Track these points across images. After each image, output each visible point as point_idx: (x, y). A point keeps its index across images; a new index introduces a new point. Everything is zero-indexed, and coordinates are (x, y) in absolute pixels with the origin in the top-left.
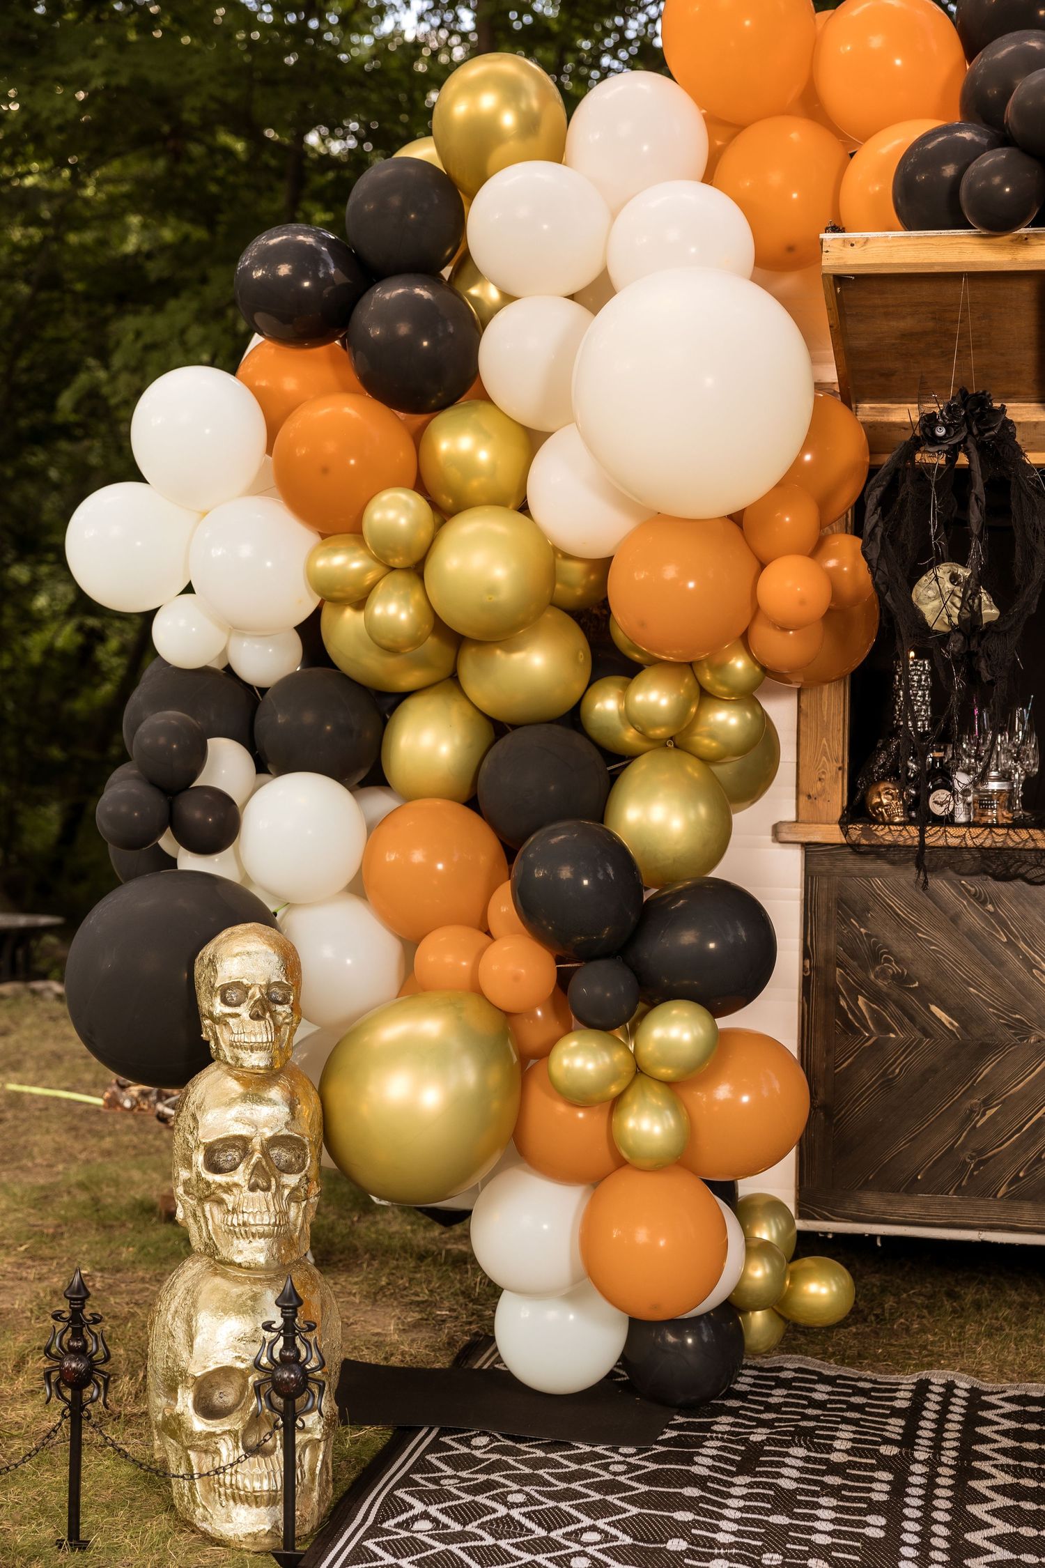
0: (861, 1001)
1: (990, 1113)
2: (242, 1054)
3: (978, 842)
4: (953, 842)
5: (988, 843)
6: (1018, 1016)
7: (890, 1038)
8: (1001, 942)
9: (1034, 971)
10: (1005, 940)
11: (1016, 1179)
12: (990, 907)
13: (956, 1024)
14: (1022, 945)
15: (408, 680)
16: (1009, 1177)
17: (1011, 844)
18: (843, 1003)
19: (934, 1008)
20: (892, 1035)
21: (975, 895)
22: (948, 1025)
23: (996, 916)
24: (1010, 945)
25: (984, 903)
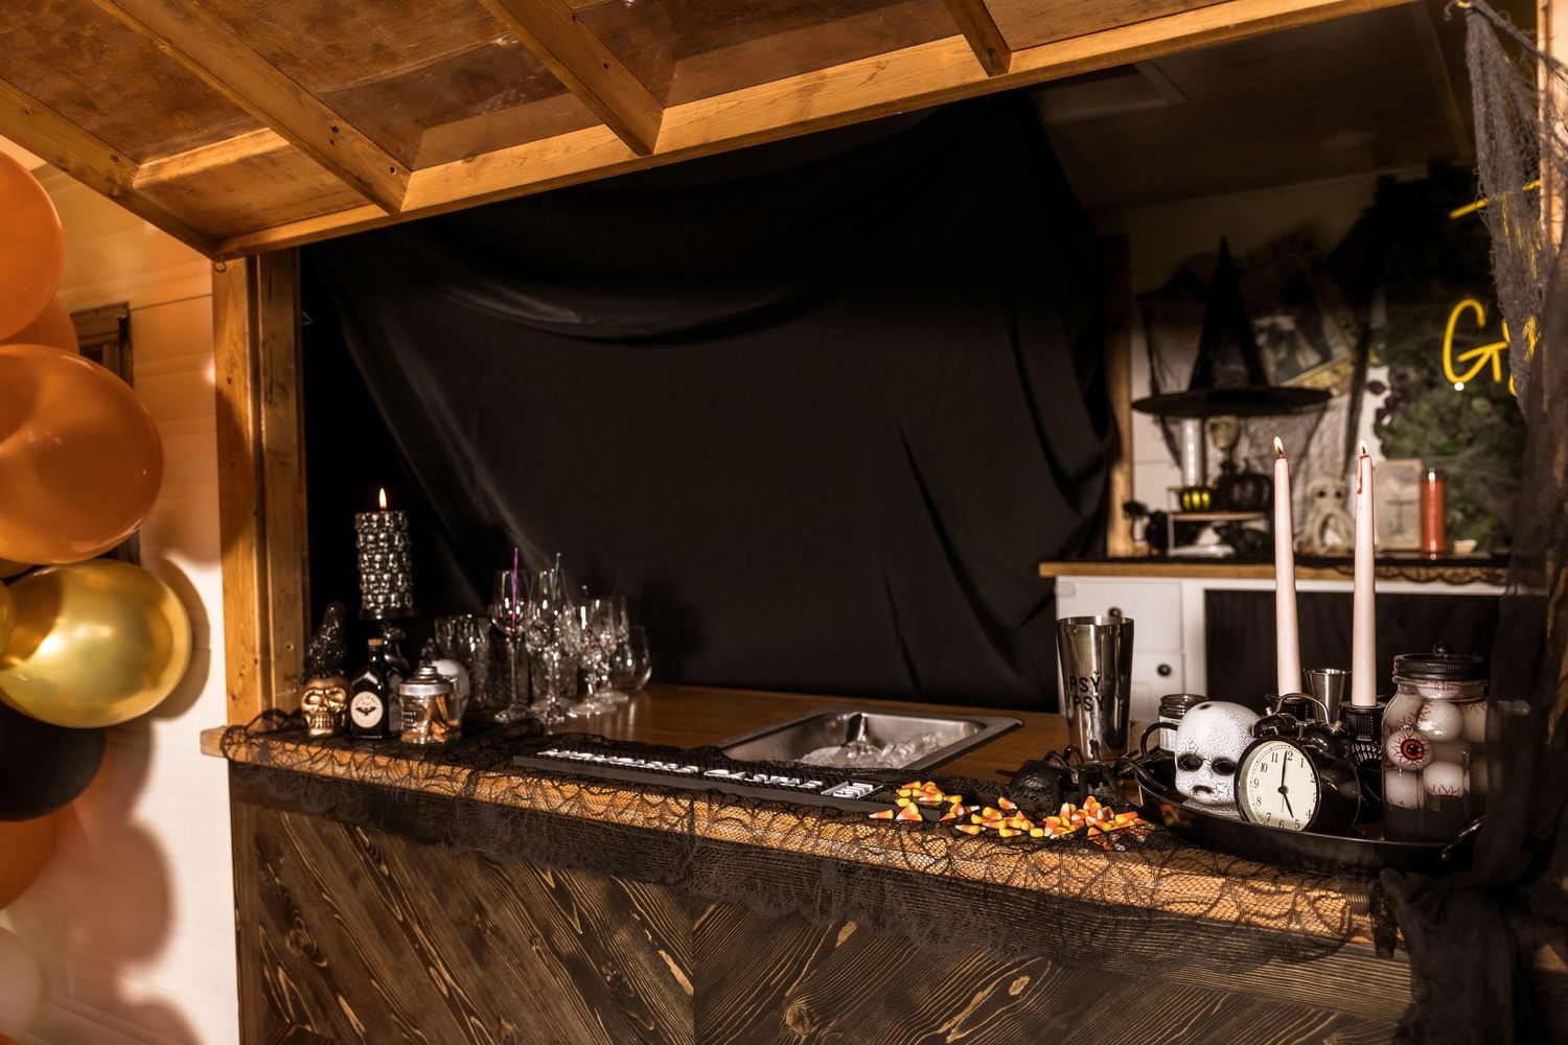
0: (281, 974)
6: (419, 1032)
7: (307, 1031)
8: (397, 920)
9: (431, 969)
10: (401, 919)
12: (384, 868)
13: (363, 1028)
14: (417, 929)
18: (267, 974)
19: (342, 1000)
20: (309, 1028)
21: (368, 850)
22: (356, 1028)
23: (389, 879)
24: (406, 926)
25: (378, 861)
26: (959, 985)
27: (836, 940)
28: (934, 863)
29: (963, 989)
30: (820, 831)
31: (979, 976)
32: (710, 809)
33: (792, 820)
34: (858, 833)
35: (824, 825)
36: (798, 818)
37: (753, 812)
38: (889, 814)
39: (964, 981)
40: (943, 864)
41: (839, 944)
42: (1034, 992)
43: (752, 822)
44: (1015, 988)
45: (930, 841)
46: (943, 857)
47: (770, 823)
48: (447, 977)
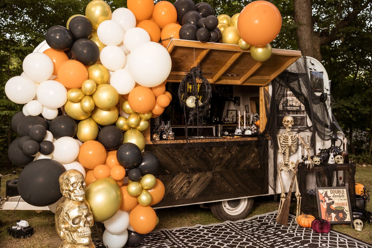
1: (175, 186)
2: (77, 197)
3: (173, 142)
4: (169, 143)
5: (174, 143)
9: (180, 162)
11: (179, 196)
12: (174, 153)
14: (179, 159)
15: (82, 118)
16: (178, 196)
17: (178, 143)
19: (166, 170)
22: (168, 173)
23: (175, 154)
24: (177, 159)
25: (173, 152)
44: (238, 148)
48: (183, 163)
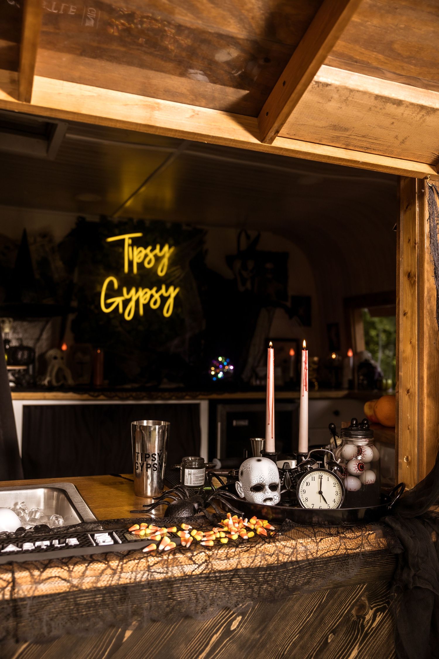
26: (203, 636)
27: (123, 637)
28: (198, 567)
29: (205, 637)
30: (122, 568)
31: (215, 626)
32: (32, 575)
33: (100, 566)
34: (149, 563)
35: (126, 563)
36: (105, 564)
37: (69, 568)
38: (154, 547)
39: (206, 632)
40: (203, 566)
41: (125, 639)
42: (244, 623)
43: (70, 576)
44: (234, 625)
45: (196, 555)
46: (203, 563)
47: (84, 573)
